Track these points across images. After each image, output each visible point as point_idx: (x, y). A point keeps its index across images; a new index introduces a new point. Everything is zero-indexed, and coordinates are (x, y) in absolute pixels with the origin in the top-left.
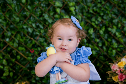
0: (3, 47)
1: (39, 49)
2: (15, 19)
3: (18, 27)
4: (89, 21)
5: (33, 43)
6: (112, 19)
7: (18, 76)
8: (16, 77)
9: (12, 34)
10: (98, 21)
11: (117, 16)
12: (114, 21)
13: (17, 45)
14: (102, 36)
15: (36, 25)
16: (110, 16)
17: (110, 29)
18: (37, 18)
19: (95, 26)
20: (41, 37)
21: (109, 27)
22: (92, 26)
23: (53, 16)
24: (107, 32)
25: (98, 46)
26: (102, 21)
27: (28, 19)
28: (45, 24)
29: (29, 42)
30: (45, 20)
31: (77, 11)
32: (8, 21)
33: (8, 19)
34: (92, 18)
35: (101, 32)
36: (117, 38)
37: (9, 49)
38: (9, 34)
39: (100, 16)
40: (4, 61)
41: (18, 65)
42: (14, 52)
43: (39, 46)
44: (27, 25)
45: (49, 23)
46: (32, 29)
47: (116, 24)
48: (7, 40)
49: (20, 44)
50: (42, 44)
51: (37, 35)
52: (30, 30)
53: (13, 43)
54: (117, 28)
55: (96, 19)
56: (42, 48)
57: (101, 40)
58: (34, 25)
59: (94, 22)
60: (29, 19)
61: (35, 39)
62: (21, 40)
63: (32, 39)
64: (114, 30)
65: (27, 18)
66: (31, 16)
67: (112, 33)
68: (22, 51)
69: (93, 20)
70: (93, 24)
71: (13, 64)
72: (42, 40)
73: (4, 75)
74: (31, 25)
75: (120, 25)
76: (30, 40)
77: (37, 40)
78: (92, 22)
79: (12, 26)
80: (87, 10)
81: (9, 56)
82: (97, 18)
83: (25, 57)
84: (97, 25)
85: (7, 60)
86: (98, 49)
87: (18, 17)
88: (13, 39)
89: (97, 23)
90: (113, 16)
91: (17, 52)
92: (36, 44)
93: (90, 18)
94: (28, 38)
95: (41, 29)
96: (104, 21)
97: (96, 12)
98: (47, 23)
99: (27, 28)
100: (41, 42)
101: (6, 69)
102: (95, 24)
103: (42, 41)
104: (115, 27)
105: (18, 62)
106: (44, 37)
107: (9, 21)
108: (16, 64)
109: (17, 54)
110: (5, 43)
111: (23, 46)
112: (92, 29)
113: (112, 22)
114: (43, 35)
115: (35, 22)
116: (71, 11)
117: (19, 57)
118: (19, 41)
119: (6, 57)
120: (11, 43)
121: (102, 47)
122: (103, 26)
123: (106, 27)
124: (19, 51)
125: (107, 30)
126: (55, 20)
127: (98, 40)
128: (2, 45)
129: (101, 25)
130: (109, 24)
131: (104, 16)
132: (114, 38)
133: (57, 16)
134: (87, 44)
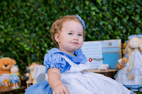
2: (53, 11)
4: (114, 11)
6: (136, 8)
10: (122, 11)
11: (141, 6)
12: (137, 10)
14: (126, 24)
17: (133, 18)
18: (71, 10)
19: (120, 15)
21: (132, 15)
22: (117, 16)
23: (84, 7)
25: (122, 33)
26: (125, 11)
30: (77, 11)
32: (48, 13)
33: (49, 11)
34: (116, 7)
35: (125, 20)
36: (140, 26)
39: (124, 6)
40: (46, 44)
47: (139, 13)
48: (48, 28)
55: (120, 8)
57: (126, 27)
59: (119, 12)
60: (65, 11)
64: (137, 19)
65: (63, 10)
66: (66, 8)
67: (135, 21)
69: (118, 9)
78: (116, 11)
79: (52, 17)
80: (112, 2)
86: (121, 35)
87: (56, 9)
93: (115, 9)
96: (128, 11)
97: (120, 3)
102: (120, 14)
104: (138, 17)
110: (46, 31)
112: (117, 18)
113: (135, 12)
119: (47, 42)
121: (126, 33)
122: (127, 15)
123: (130, 16)
126: (85, 11)
127: (122, 27)
128: (44, 32)
129: (125, 14)
130: (132, 13)
131: (127, 6)
132: (137, 26)
133: (86, 8)
134: (112, 31)
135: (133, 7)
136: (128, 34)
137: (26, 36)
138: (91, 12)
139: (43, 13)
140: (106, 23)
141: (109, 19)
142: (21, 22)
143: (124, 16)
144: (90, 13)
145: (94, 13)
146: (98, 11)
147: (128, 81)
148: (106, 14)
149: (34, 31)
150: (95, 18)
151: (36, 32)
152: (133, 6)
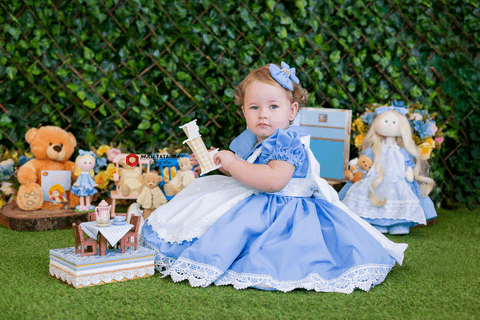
0: (144, 68)
1: (221, 81)
2: (177, 10)
3: (183, 30)
4: (334, 35)
5: (211, 67)
6: (386, 35)
7: (167, 135)
8: (162, 136)
9: (167, 42)
10: (353, 37)
11: (397, 30)
12: (388, 41)
13: (175, 67)
14: (358, 71)
15: (219, 29)
16: (381, 30)
17: (376, 57)
18: (224, 15)
19: (346, 47)
20: (227, 55)
21: (375, 52)
22: (340, 47)
23: (259, 14)
24: (369, 62)
25: (347, 91)
26: (361, 38)
27: (205, 14)
28: (240, 29)
29: (200, 64)
30: (240, 22)
31: (311, 9)
32: (160, 14)
33: (162, 9)
34: (341, 28)
35: (357, 61)
36: (389, 79)
37: (156, 74)
38: (161, 41)
39: (359, 26)
40: (144, 97)
41: (171, 110)
42: (167, 80)
43: (220, 75)
44: (202, 28)
45: (249, 28)
46: (210, 36)
47: (391, 47)
48: (156, 54)
49: (180, 66)
50: (229, 71)
51: (219, 51)
52: (207, 39)
53: (167, 61)
54: (394, 56)
55: (350, 32)
56: (227, 80)
57: (356, 77)
58: (215, 29)
59: (345, 38)
60: (207, 15)
61: (214, 60)
62: (185, 57)
63: (208, 57)
64: (385, 61)
66: (211, 8)
67: (381, 66)
68: (184, 81)
69: (344, 32)
70: (342, 42)
71: (160, 106)
72: (229, 63)
73: (141, 126)
74: (210, 28)
75: (399, 52)
76: (204, 59)
77: (218, 63)
78: (339, 37)
79: (167, 26)
80: (332, 12)
81: (157, 88)
82: (354, 29)
83: (190, 96)
84: (351, 45)
85: (149, 97)
86: (345, 96)
87: (183, 7)
88: (167, 53)
89: (350, 40)
90: (389, 30)
91: (173, 83)
92: (215, 69)
93: (336, 29)
94: (198, 56)
95: (229, 38)
96: (367, 40)
97: (351, 17)
98: (244, 29)
99: (200, 34)
100: (225, 68)
101: (146, 115)
102: (347, 43)
103: (229, 65)
104: (388, 55)
105: (172, 103)
106: (233, 58)
107: (163, 13)
108: (167, 107)
109: (173, 86)
110: (149, 60)
111: (187, 72)
112: (339, 52)
113: (383, 44)
114: (231, 53)
115: (219, 24)
116: (297, 8)
117: (175, 93)
118: (180, 58)
120: (162, 60)
121: (354, 94)
122: (362, 49)
123: (370, 53)
124: (178, 80)
125: (372, 59)
126: (262, 24)
127: (347, 78)
128: (142, 64)
129: (359, 47)
130: (376, 45)
131: (366, 27)
132: (383, 78)
133: (266, 15)
134: (323, 84)
135: (379, 31)
136: (360, 97)
137: (86, 67)
138: (277, 29)
139: (146, 10)
140: (310, 62)
141: (318, 53)
142: (76, 27)
143: (357, 52)
144: (273, 31)
145: (283, 33)
146: (294, 28)
147: (369, 209)
148: (313, 39)
149: (113, 55)
150: (286, 46)
151: (116, 59)
152: (380, 28)
